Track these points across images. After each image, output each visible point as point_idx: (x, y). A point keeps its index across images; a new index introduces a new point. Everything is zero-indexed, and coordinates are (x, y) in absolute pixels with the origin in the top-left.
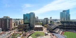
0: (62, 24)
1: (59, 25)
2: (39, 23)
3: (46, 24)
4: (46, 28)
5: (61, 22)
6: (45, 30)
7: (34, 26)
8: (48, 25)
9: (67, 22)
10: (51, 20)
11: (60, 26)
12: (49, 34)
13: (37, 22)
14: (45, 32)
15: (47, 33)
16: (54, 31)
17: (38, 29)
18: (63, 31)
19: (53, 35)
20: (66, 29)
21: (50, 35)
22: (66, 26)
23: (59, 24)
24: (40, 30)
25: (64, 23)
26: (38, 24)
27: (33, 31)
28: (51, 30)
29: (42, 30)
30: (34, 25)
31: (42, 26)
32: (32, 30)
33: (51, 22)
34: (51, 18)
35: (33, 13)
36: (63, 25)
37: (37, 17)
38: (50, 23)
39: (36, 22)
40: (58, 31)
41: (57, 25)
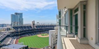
0: (14, 30)
1: (11, 32)
11: (13, 33)
16: (3, 43)
18: (17, 39)
20: (21, 35)
22: (20, 32)
25: (18, 29)
36: (16, 31)
40: (10, 40)
41: (7, 33)
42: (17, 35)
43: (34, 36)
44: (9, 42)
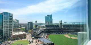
2: (20, 29)
3: (30, 30)
4: (30, 35)
5: (46, 26)
6: (29, 37)
7: (12, 34)
8: (33, 31)
9: (51, 26)
10: (36, 24)
11: (45, 30)
12: (34, 41)
13: (18, 27)
14: (28, 40)
15: (32, 40)
16: (40, 36)
17: (18, 38)
18: (48, 35)
19: (39, 41)
20: (50, 32)
21: (36, 42)
22: (50, 30)
23: (44, 28)
24: (22, 39)
25: (48, 27)
26: (18, 30)
27: (9, 41)
28: (36, 35)
29: (25, 38)
30: (11, 32)
31: (24, 33)
32: (7, 40)
33: (36, 26)
34: (36, 22)
35: (9, 13)
36: (47, 29)
37: (16, 20)
38: (35, 28)
39: (15, 28)
41: (42, 29)
42: (48, 32)
43: (60, 35)
44: (43, 36)
